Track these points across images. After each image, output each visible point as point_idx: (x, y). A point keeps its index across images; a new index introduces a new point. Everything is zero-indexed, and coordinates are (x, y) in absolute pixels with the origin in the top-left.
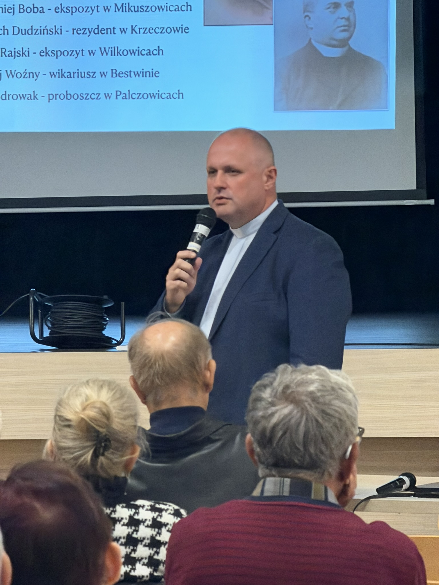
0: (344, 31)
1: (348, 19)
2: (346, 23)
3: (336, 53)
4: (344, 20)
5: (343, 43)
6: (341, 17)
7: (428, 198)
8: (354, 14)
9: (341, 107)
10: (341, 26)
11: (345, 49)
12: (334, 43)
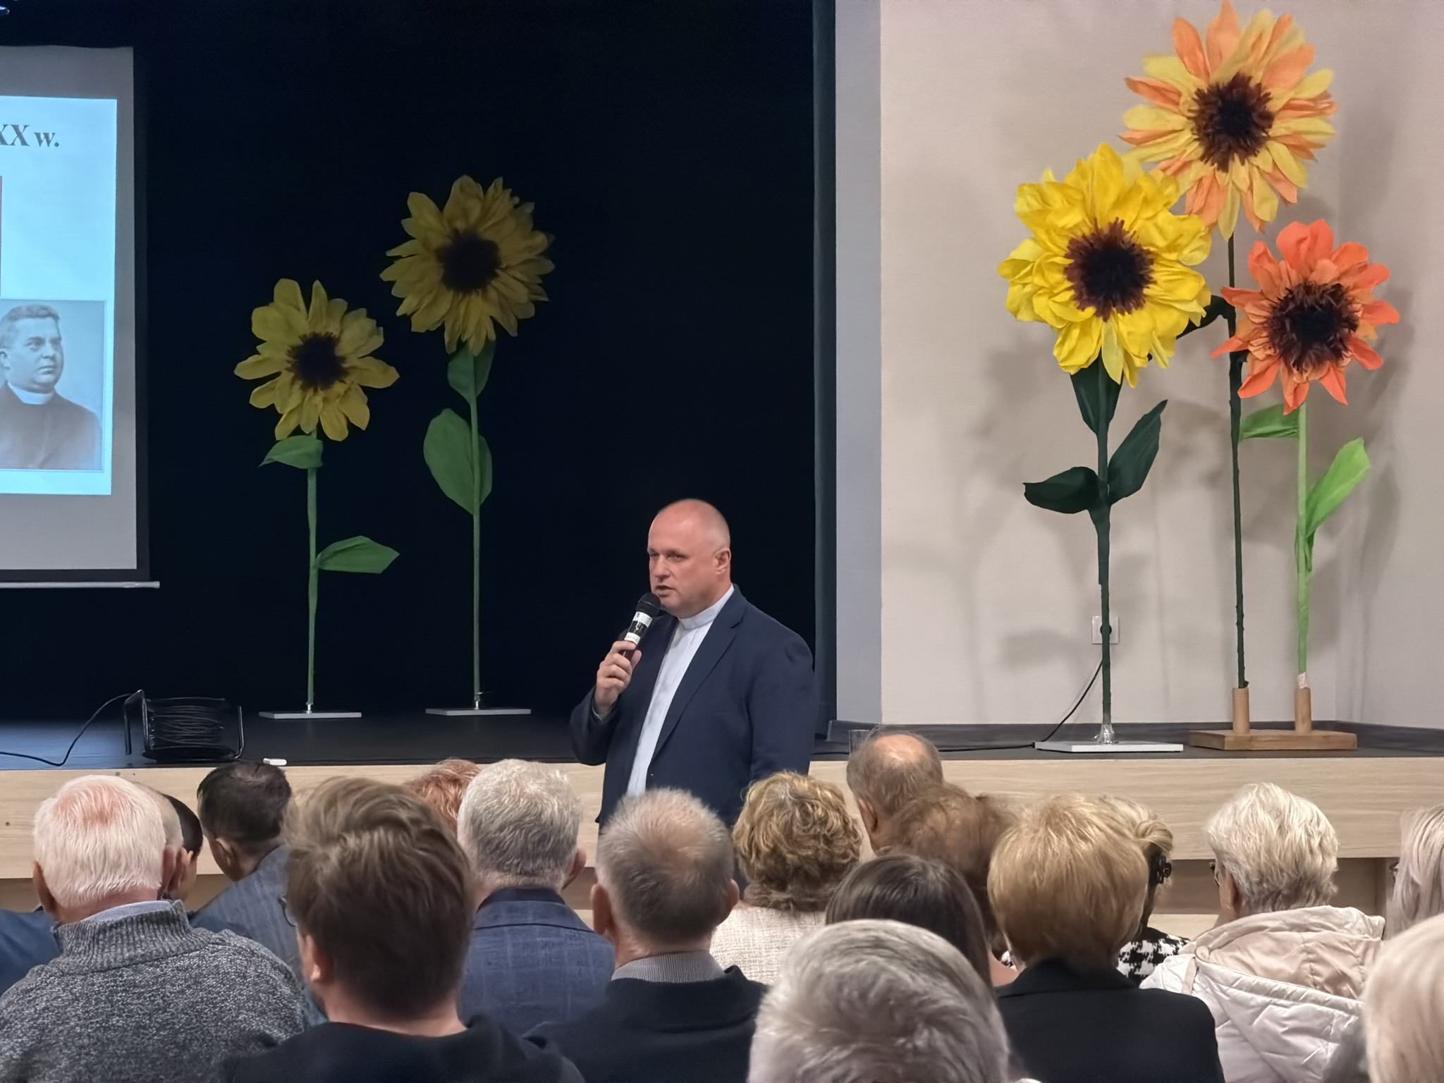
0: (49, 373)
1: (53, 358)
2: (52, 363)
3: (37, 399)
4: (48, 360)
5: (47, 388)
6: (45, 355)
7: (152, 580)
8: (62, 354)
9: (43, 466)
10: (46, 367)
11: (49, 395)
12: (35, 386)
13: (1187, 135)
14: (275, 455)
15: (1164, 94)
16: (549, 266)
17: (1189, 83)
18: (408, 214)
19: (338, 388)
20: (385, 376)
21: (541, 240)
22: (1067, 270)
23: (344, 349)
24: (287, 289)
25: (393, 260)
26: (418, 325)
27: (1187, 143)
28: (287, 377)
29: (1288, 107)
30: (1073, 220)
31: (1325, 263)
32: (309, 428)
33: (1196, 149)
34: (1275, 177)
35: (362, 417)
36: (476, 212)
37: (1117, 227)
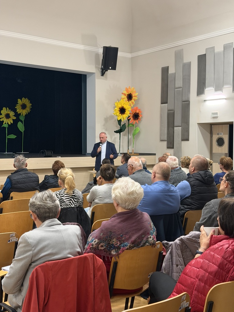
13: (126, 98)
14: (3, 126)
15: (125, 94)
16: (31, 107)
17: (127, 94)
18: (18, 101)
19: (10, 119)
20: (15, 118)
21: (31, 104)
22: (119, 110)
23: (10, 115)
24: (4, 108)
25: (16, 106)
26: (18, 113)
27: (126, 99)
28: (4, 118)
29: (134, 96)
30: (120, 106)
31: (137, 111)
32: (7, 123)
33: (127, 100)
34: (133, 103)
35: (12, 122)
36: (25, 102)
37: (123, 107)
